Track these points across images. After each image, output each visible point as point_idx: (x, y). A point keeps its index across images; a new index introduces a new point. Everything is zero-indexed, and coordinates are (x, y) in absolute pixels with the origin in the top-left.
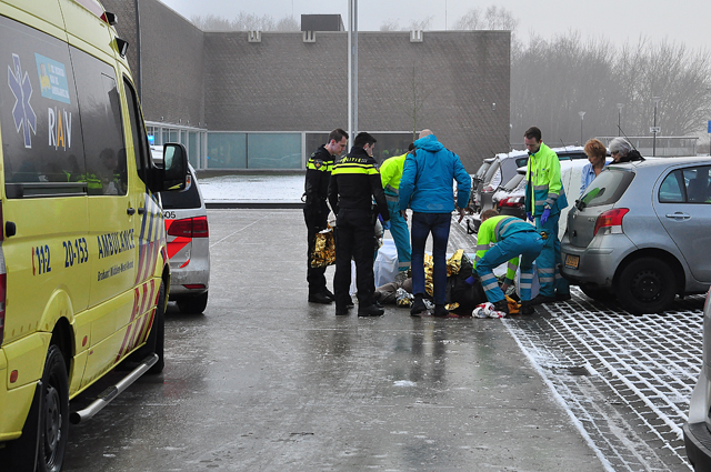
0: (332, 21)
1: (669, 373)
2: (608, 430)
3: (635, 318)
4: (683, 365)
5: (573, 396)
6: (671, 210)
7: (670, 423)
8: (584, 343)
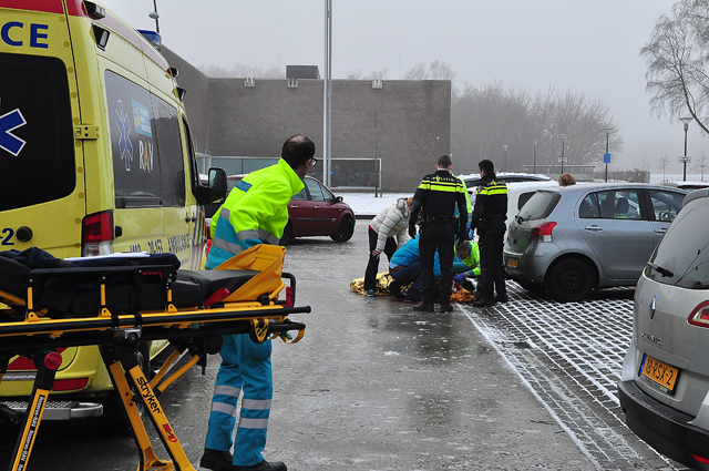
0: (310, 72)
1: (591, 346)
2: (550, 388)
3: (561, 306)
4: (601, 340)
5: (520, 364)
6: (589, 223)
7: (597, 384)
8: (525, 324)
